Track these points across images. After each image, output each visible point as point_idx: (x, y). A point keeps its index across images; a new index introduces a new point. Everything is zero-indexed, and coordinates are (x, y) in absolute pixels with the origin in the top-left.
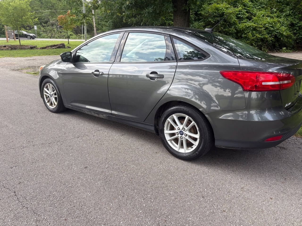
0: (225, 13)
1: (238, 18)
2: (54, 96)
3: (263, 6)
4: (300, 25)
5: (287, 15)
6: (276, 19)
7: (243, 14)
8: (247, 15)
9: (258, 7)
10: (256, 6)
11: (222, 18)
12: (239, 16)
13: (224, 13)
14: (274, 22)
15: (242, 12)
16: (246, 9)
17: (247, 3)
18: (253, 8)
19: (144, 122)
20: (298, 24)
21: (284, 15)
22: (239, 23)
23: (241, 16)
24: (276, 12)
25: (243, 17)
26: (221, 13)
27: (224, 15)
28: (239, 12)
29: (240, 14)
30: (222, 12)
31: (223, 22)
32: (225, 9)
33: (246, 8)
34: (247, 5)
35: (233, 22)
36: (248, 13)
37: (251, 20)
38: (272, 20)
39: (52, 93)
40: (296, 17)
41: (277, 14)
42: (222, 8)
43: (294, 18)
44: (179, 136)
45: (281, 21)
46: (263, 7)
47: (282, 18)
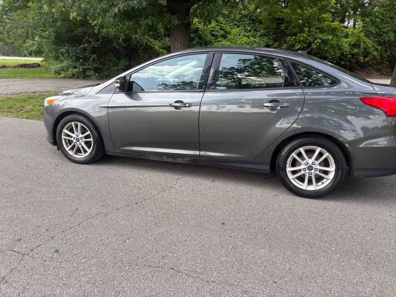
0: (200, 29)
1: (213, 35)
2: (84, 140)
3: (236, 23)
4: (275, 46)
5: (261, 35)
6: (252, 39)
7: (217, 31)
8: (222, 32)
9: (230, 23)
10: (228, 23)
11: (196, 34)
12: (214, 33)
13: (198, 28)
14: (250, 42)
15: (215, 28)
16: (219, 26)
17: (219, 19)
18: (225, 24)
19: (253, 161)
20: (273, 45)
21: (259, 35)
22: (215, 42)
23: (216, 34)
24: (250, 31)
25: (218, 35)
26: (194, 29)
27: (199, 31)
28: (213, 28)
29: (213, 31)
30: (196, 27)
31: (198, 40)
32: (199, 24)
33: (219, 24)
34: (220, 21)
35: (209, 40)
36: (222, 30)
37: (227, 39)
38: (248, 40)
39: (81, 136)
40: (270, 37)
41: (251, 33)
42: (196, 23)
43: (269, 38)
44: (307, 172)
45: (257, 41)
46: (235, 25)
47: (257, 38)
